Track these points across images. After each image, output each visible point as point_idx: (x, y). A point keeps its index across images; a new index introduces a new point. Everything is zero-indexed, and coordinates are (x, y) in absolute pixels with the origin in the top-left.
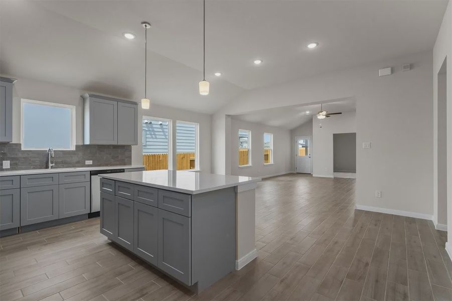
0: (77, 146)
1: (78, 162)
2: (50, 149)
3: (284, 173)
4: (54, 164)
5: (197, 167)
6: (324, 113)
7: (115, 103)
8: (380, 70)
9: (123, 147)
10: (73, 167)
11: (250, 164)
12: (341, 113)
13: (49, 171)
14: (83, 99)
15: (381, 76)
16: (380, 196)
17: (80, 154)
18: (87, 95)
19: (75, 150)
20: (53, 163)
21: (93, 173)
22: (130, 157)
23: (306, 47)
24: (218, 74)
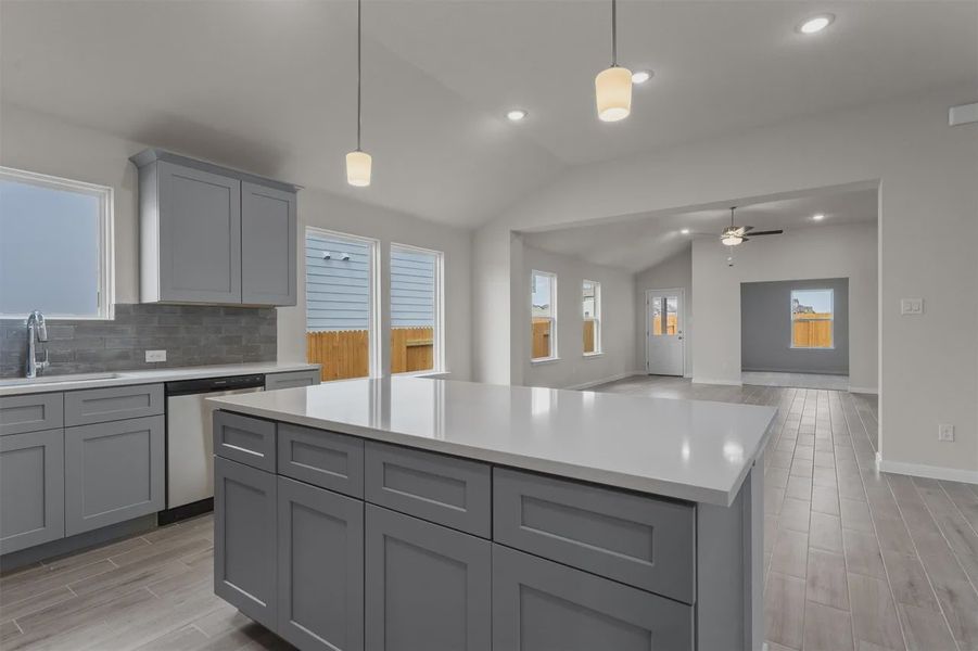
0: (119, 309)
1: (124, 356)
2: (32, 317)
3: (621, 375)
4: (45, 364)
5: (439, 364)
6: (741, 231)
7: (234, 183)
8: (952, 110)
9: (252, 311)
10: (109, 370)
11: (554, 354)
12: (781, 232)
13: (32, 383)
14: (139, 167)
15: (953, 126)
16: (951, 438)
17: (130, 331)
18: (152, 155)
19: (113, 319)
20: (42, 360)
21: (173, 389)
22: (273, 340)
23: (797, 29)
24: (516, 116)
